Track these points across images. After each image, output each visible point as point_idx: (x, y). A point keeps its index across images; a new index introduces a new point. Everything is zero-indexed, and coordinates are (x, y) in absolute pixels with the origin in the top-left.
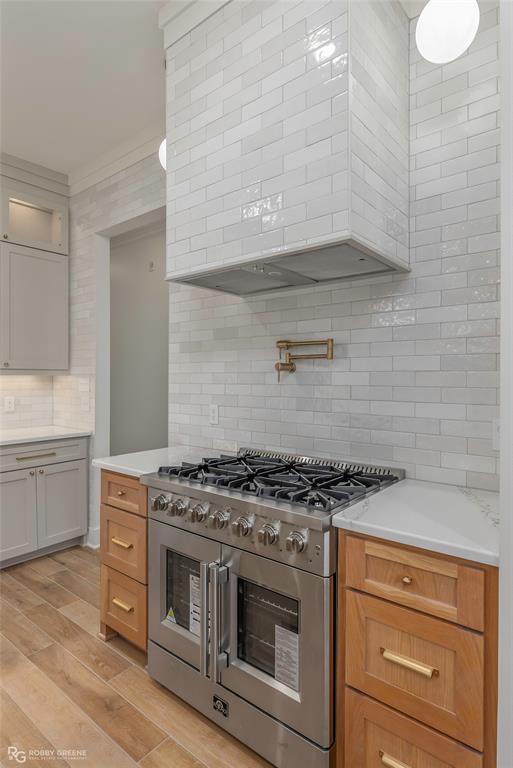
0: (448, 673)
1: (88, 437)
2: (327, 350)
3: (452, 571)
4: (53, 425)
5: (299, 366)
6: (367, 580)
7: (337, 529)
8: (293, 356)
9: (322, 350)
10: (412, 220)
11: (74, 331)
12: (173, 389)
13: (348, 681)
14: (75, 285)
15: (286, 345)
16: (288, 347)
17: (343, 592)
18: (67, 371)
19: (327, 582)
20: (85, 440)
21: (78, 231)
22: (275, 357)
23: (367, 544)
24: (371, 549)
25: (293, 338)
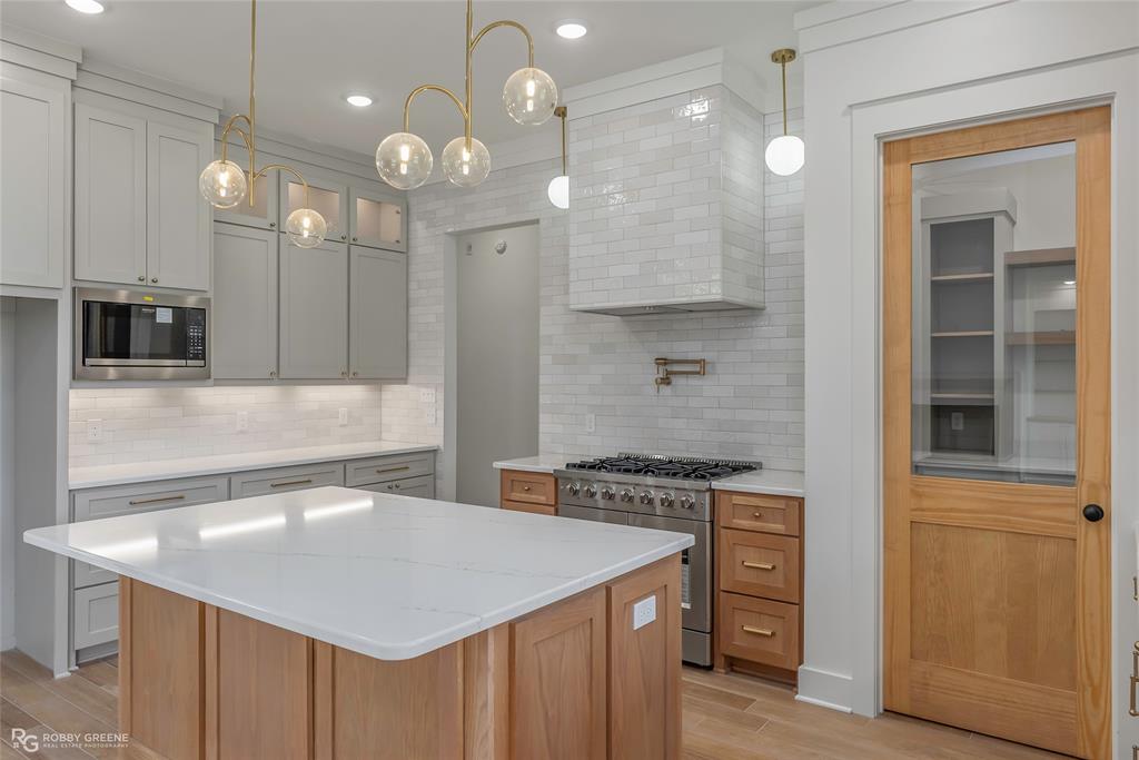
0: (780, 567)
1: (434, 451)
2: (700, 368)
3: (781, 504)
4: (380, 439)
5: (674, 379)
6: (734, 521)
7: (714, 490)
8: (668, 371)
9: (697, 368)
10: (766, 269)
11: (413, 336)
12: (544, 399)
13: (722, 588)
14: (413, 286)
15: (663, 362)
16: (665, 364)
17: (719, 532)
18: (404, 381)
19: (708, 525)
20: (432, 454)
21: (419, 228)
22: (654, 373)
23: (734, 497)
24: (737, 500)
25: (670, 356)
